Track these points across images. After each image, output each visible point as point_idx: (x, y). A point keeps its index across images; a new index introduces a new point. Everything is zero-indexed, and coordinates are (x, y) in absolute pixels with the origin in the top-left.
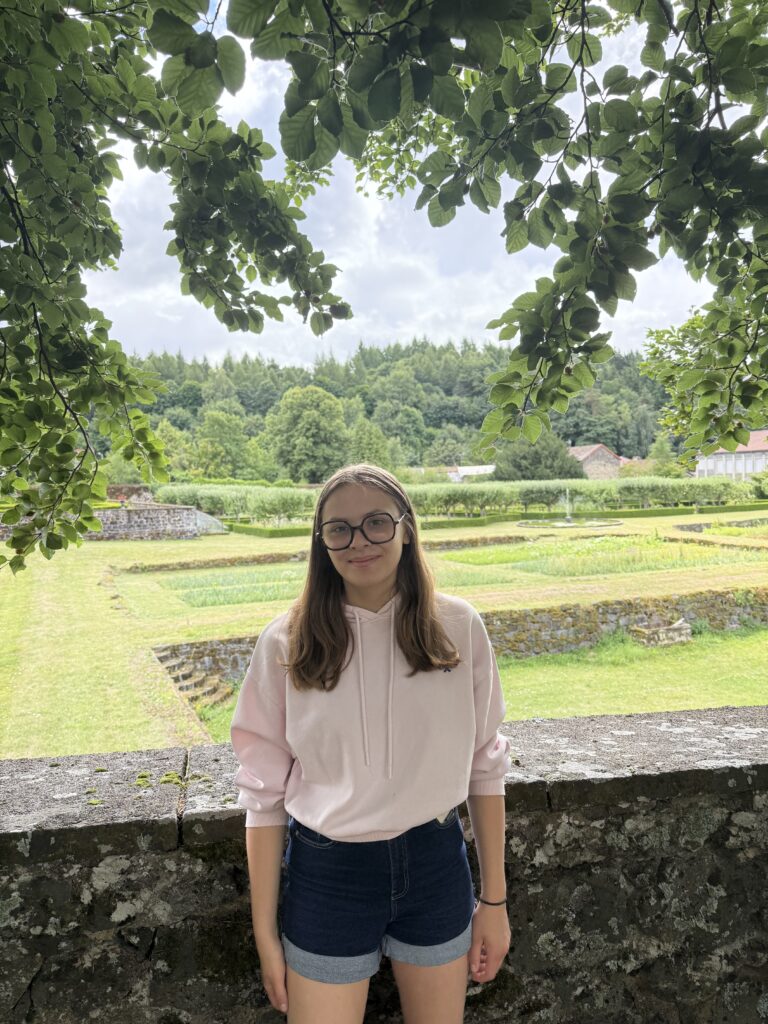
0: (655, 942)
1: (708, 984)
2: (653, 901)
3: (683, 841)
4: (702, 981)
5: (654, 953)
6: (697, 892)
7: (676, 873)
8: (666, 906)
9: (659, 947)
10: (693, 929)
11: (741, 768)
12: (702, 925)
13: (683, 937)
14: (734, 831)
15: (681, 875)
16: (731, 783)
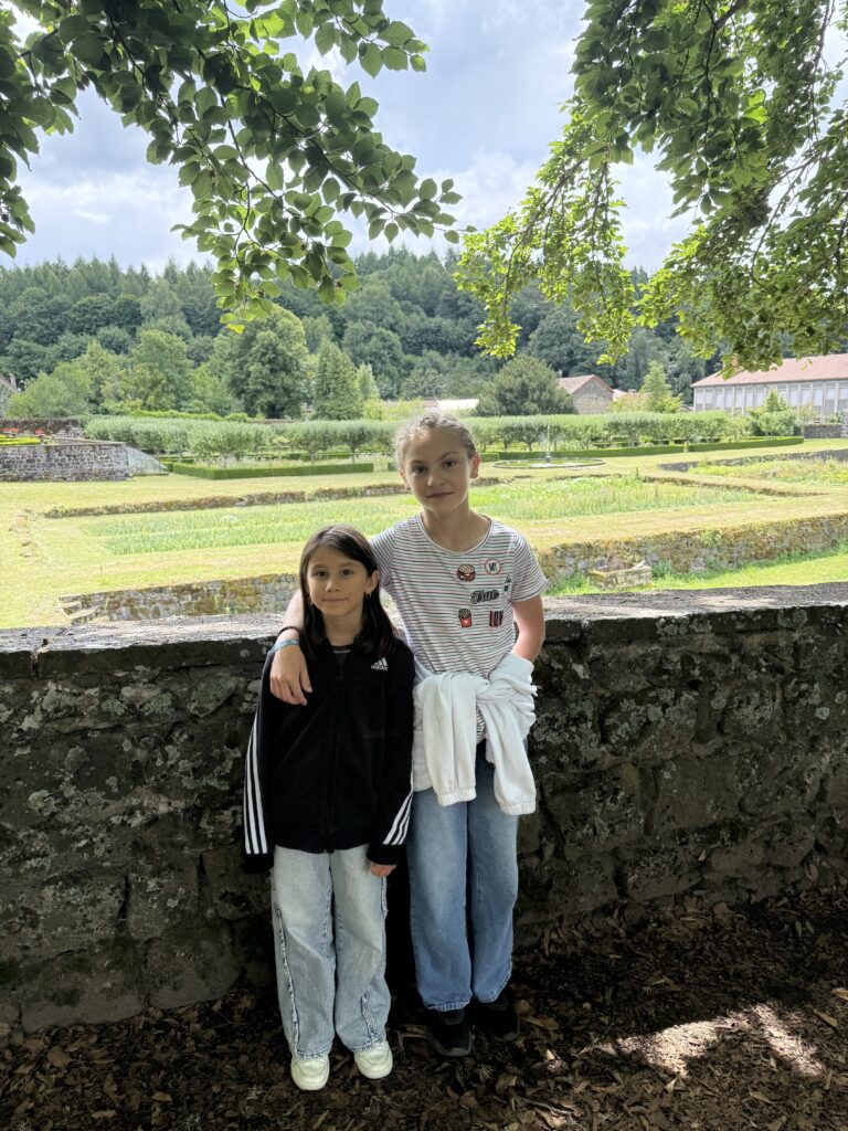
0: (164, 799)
1: (222, 836)
2: (159, 763)
3: (192, 707)
4: (216, 833)
5: (163, 809)
6: (213, 754)
7: (185, 736)
8: (172, 766)
9: (170, 804)
10: (204, 787)
11: (256, 639)
12: (214, 783)
13: (196, 795)
14: (248, 697)
15: (191, 738)
16: (244, 653)
